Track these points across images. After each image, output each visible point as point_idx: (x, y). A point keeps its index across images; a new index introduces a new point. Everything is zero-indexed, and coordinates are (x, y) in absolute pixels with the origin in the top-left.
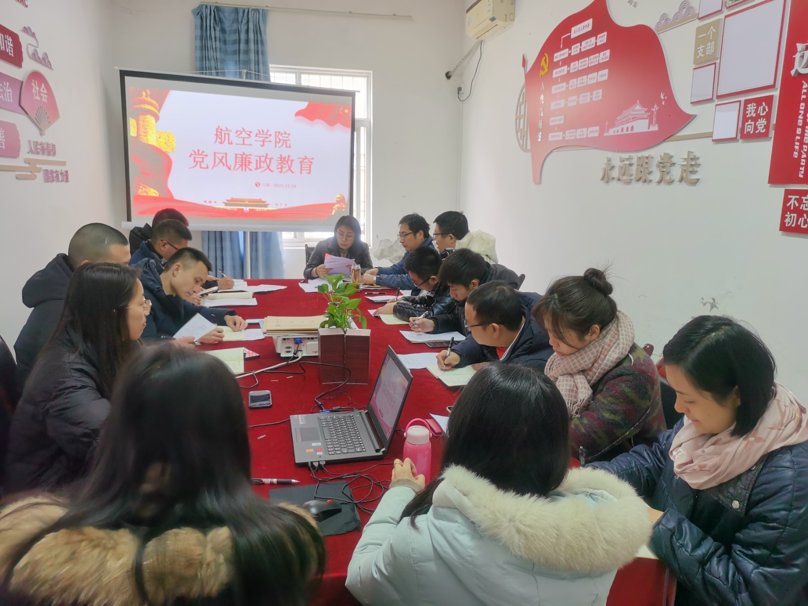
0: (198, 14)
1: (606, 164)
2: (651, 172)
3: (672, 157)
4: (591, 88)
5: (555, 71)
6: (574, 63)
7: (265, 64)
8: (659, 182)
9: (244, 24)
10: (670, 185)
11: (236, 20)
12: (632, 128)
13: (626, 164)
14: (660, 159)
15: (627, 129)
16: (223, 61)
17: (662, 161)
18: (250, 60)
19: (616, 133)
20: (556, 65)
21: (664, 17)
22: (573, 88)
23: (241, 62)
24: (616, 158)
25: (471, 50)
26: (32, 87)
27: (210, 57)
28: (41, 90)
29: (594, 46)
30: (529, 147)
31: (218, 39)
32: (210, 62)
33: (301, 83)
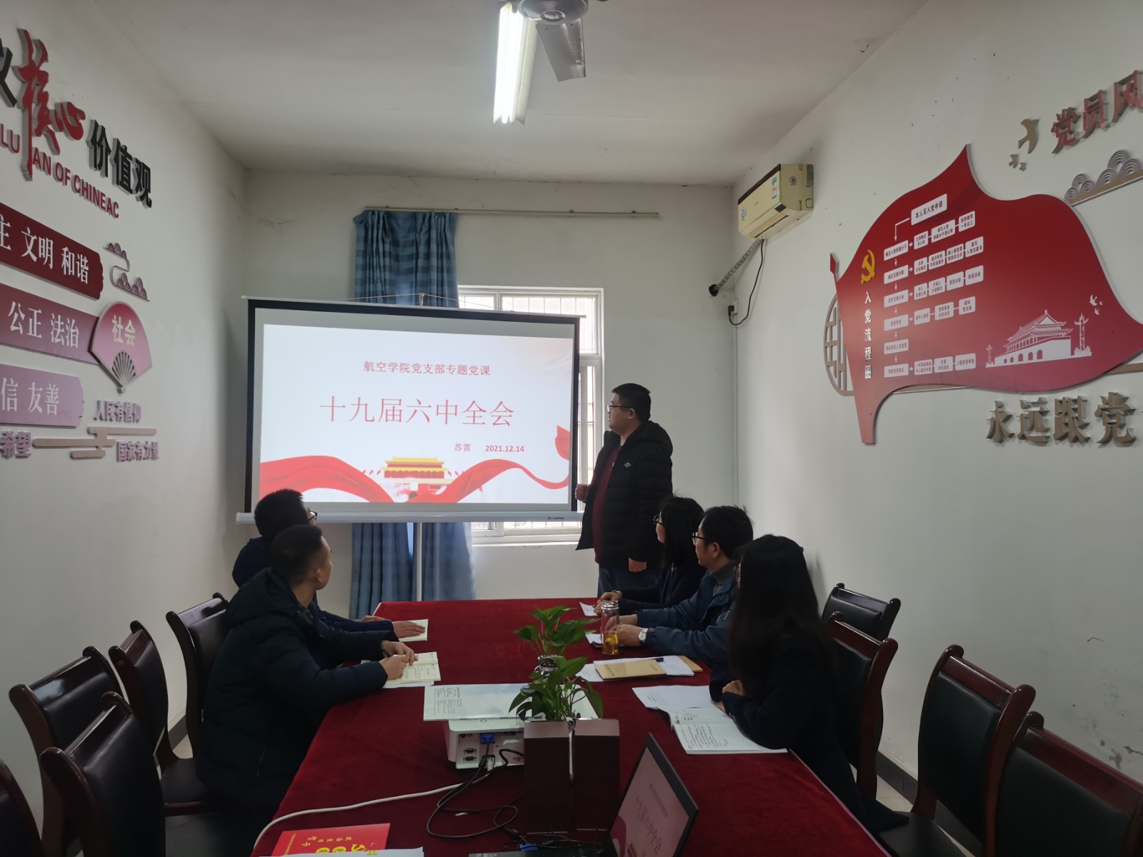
0: (361, 223)
1: (995, 412)
2: (1087, 425)
3: (1126, 399)
4: (955, 296)
5: (886, 275)
6: (920, 260)
7: (452, 286)
8: (1105, 442)
9: (424, 233)
10: (1128, 446)
11: (414, 229)
12: (1040, 354)
13: (1034, 412)
14: (1102, 404)
15: (1030, 356)
16: (393, 284)
17: (1107, 406)
18: (430, 280)
19: (1009, 363)
20: (890, 265)
21: (1081, 179)
22: (921, 297)
23: (418, 283)
24: (1013, 403)
25: (746, 254)
26: (114, 324)
27: (375, 278)
28: (127, 329)
29: (954, 232)
30: (850, 388)
31: (387, 254)
32: (376, 286)
33: (501, 309)
